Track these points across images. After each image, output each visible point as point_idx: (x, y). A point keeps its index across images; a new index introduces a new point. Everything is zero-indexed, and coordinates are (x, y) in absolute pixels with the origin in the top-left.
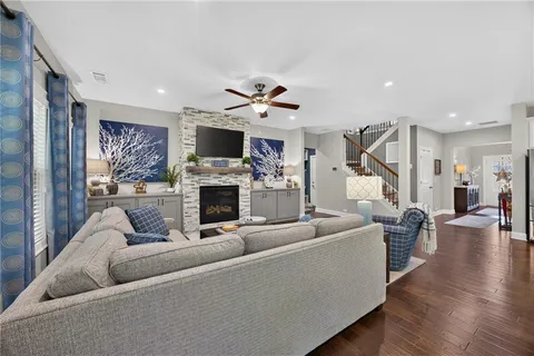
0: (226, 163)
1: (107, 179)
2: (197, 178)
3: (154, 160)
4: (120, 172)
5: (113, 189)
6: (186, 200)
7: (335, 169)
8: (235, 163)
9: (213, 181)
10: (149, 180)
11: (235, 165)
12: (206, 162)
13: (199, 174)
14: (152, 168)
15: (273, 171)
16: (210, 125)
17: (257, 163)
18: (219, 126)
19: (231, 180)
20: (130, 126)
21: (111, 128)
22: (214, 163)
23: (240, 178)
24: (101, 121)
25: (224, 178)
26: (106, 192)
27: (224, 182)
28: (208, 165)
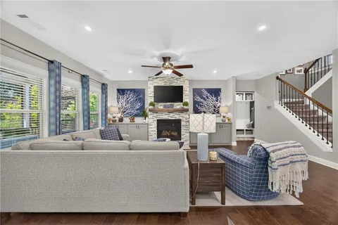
0: (172, 106)
1: (119, 115)
2: (155, 115)
3: (138, 105)
4: (124, 112)
5: (121, 120)
6: (150, 127)
7: (269, 107)
8: (178, 106)
9: (165, 116)
10: (136, 115)
11: (178, 107)
12: (160, 106)
13: (157, 112)
14: (137, 110)
15: (212, 109)
16: (163, 85)
17: (199, 105)
18: (168, 84)
19: (176, 116)
20: (128, 90)
21: (121, 92)
22: (165, 106)
23: (182, 115)
24: (118, 90)
25: (171, 115)
26: (118, 121)
27: (171, 117)
28: (162, 107)
